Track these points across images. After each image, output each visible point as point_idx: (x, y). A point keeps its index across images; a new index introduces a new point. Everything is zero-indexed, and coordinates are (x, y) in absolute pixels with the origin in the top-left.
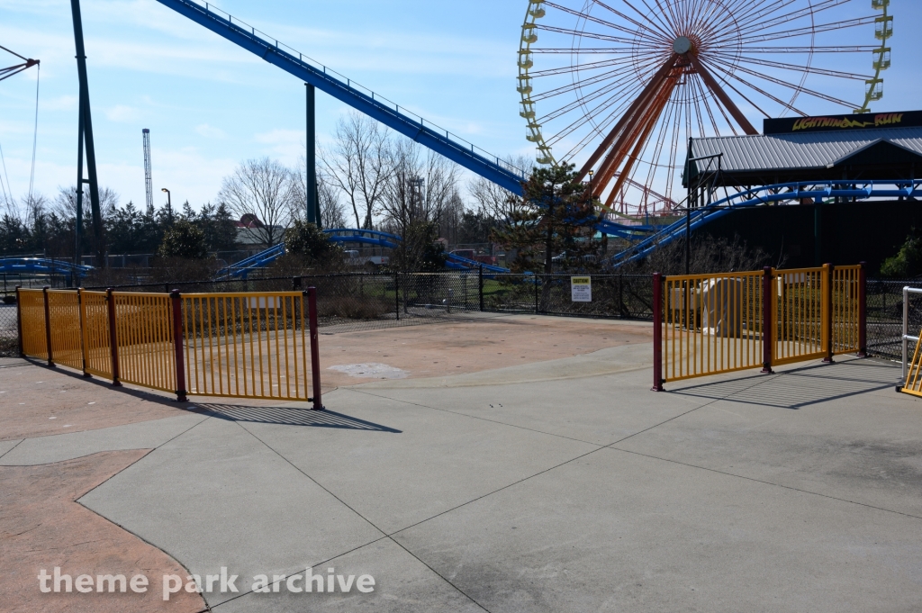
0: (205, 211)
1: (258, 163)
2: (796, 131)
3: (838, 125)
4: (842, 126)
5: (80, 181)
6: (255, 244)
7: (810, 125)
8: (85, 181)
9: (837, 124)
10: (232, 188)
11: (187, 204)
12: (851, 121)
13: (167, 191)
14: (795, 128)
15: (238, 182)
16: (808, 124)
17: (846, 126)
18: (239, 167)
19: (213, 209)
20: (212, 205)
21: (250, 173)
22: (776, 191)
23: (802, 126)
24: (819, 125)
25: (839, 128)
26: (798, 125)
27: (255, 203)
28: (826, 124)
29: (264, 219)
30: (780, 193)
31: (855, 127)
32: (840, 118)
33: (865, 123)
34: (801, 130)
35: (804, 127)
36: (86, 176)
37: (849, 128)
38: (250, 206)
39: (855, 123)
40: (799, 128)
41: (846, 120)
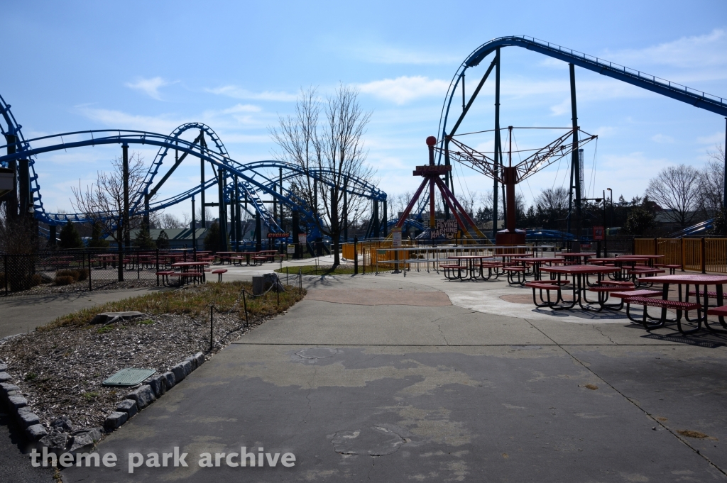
0: (634, 202)
1: (676, 169)
5: (572, 187)
6: (671, 223)
8: (574, 187)
10: (655, 186)
11: (621, 197)
13: (610, 189)
15: (660, 182)
18: (661, 172)
19: (640, 199)
20: (639, 197)
21: (669, 175)
27: (671, 195)
29: (679, 206)
36: (574, 185)
38: (668, 197)
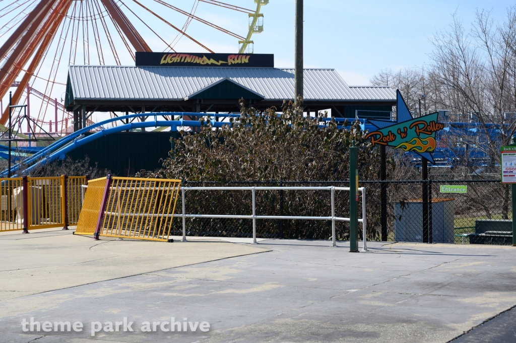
2: (164, 64)
3: (198, 62)
4: (201, 63)
7: (175, 60)
9: (198, 60)
12: (209, 59)
14: (162, 62)
16: (173, 59)
17: (205, 63)
22: (143, 120)
23: (168, 60)
24: (182, 61)
25: (199, 65)
26: (165, 59)
28: (188, 60)
30: (147, 121)
31: (213, 65)
32: (200, 55)
33: (221, 62)
34: (168, 64)
35: (170, 62)
37: (207, 65)
39: (212, 61)
40: (166, 62)
41: (205, 58)
